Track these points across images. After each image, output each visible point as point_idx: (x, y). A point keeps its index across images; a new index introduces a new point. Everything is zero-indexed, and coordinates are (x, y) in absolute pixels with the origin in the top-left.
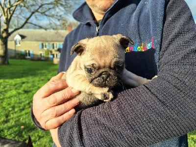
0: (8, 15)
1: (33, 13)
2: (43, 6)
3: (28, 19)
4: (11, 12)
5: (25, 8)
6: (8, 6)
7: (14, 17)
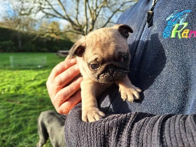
0: (93, 17)
1: (115, 12)
2: (125, 5)
3: (110, 19)
4: (97, 14)
5: (107, 8)
6: (95, 8)
7: (99, 18)
